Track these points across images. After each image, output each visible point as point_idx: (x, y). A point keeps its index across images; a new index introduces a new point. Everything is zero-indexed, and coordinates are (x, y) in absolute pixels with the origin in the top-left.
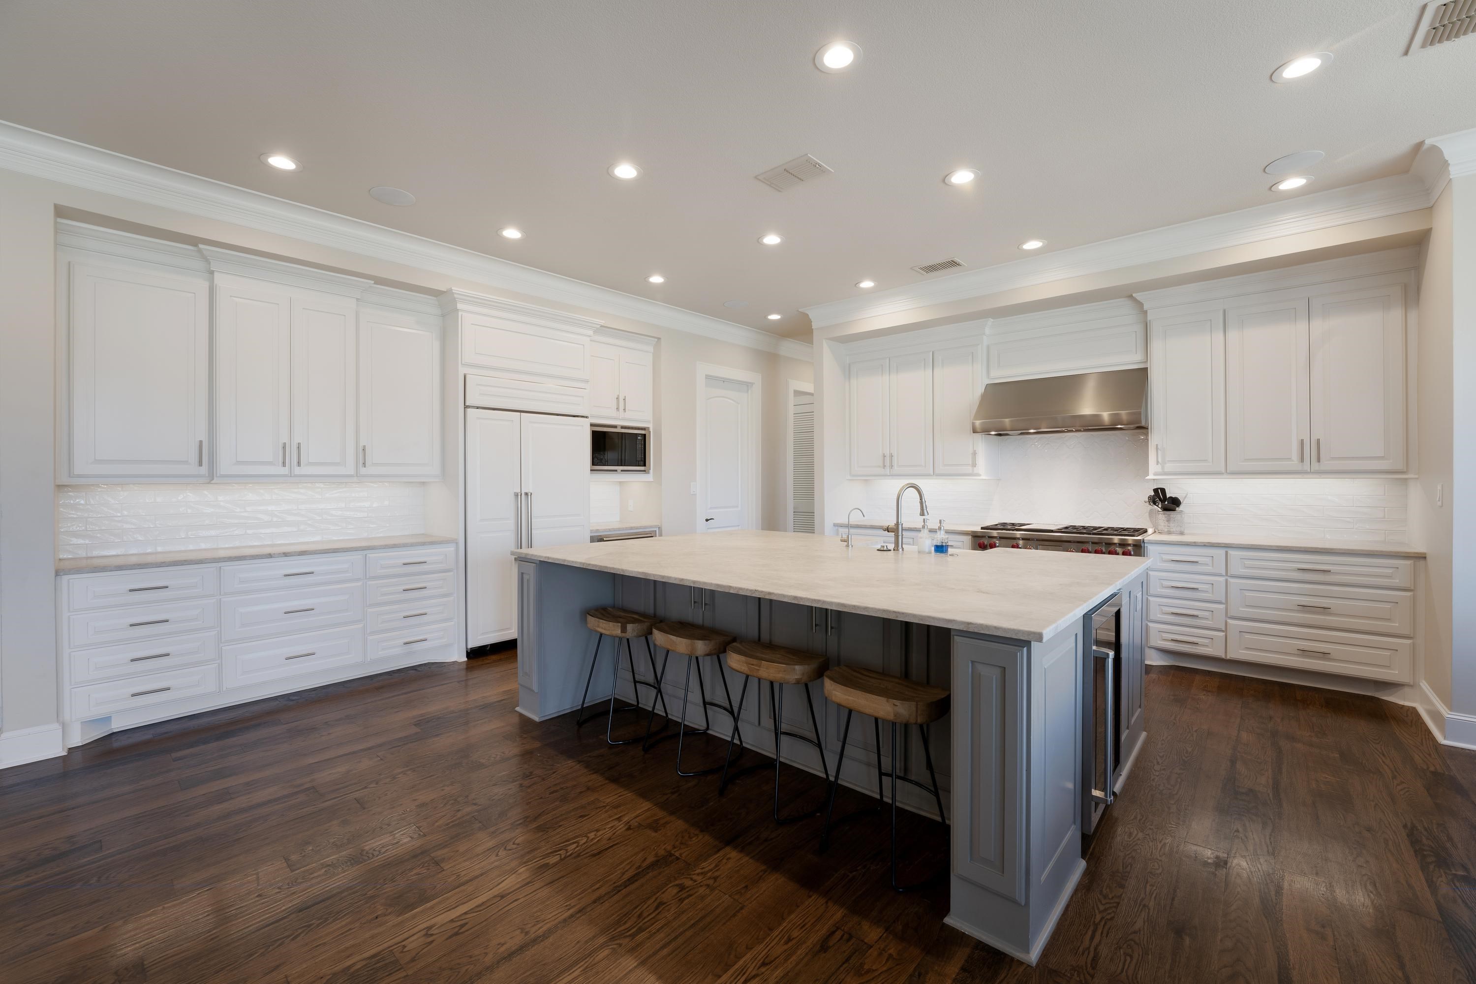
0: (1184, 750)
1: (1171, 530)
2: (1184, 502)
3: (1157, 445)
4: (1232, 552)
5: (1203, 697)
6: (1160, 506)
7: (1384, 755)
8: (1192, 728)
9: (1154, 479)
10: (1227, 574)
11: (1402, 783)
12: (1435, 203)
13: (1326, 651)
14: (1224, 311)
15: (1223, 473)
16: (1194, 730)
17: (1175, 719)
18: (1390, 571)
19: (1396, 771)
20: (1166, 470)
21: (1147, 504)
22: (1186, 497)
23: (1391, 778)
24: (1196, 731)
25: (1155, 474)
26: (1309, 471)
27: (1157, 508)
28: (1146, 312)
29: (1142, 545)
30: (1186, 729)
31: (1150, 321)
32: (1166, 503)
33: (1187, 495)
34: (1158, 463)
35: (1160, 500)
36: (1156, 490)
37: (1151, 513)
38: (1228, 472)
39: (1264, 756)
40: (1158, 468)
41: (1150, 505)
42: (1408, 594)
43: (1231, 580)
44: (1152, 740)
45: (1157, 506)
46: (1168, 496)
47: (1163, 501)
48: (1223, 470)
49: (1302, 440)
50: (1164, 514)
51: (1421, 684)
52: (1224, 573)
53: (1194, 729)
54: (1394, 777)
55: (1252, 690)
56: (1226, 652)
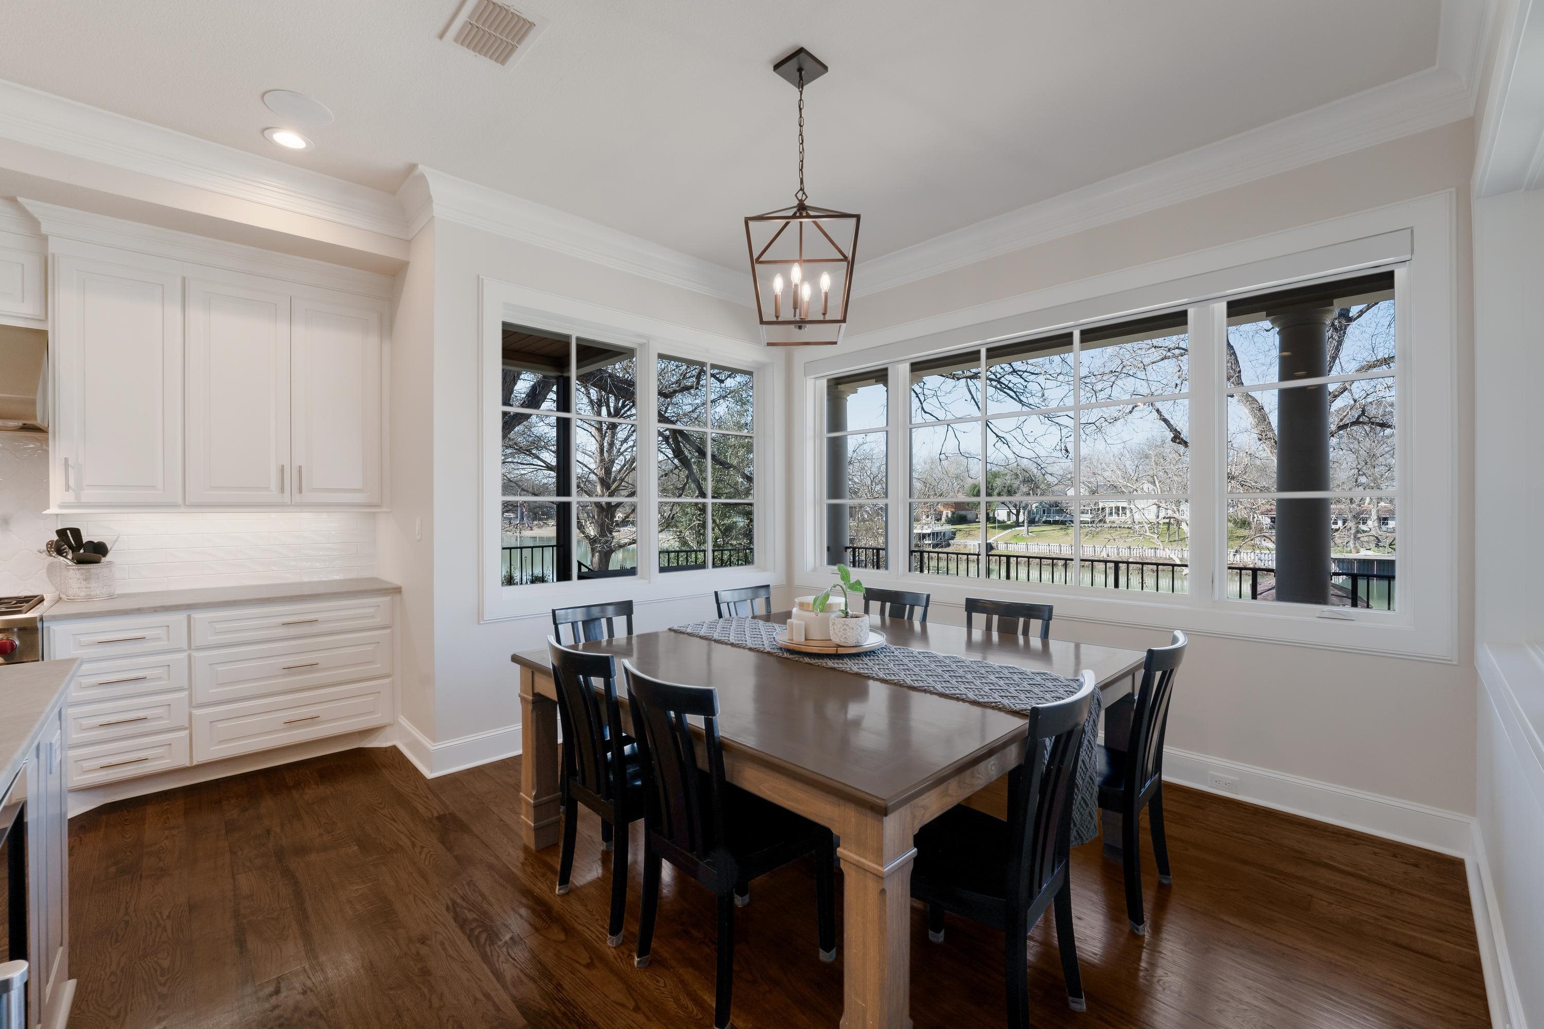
0: (156, 971)
1: (92, 593)
2: (114, 549)
3: (66, 460)
4: (198, 616)
5: (166, 841)
6: (70, 556)
7: (394, 820)
8: (161, 913)
9: (57, 515)
10: (190, 647)
11: (422, 847)
12: (414, 237)
13: (314, 715)
14: (184, 279)
15: (180, 506)
16: (165, 917)
17: (127, 914)
18: (372, 610)
19: (413, 836)
20: (83, 500)
21: (44, 555)
22: (116, 540)
23: (411, 848)
24: (168, 917)
25: (62, 506)
26: (290, 503)
27: (65, 561)
28: (44, 239)
29: (39, 625)
30: (151, 923)
31: (53, 255)
32: (82, 551)
33: (118, 537)
34: (68, 488)
35: (71, 547)
36: (61, 533)
37: (51, 569)
38: (187, 503)
39: (278, 902)
40: (70, 497)
41: (51, 555)
42: (388, 631)
43: (195, 654)
44: (89, 989)
45: (65, 557)
46: (85, 540)
47: (74, 549)
48: (180, 501)
49: (283, 466)
50: (79, 569)
51: (400, 720)
52: (185, 646)
53: (166, 914)
54: (414, 845)
55: (232, 798)
56: (191, 757)
